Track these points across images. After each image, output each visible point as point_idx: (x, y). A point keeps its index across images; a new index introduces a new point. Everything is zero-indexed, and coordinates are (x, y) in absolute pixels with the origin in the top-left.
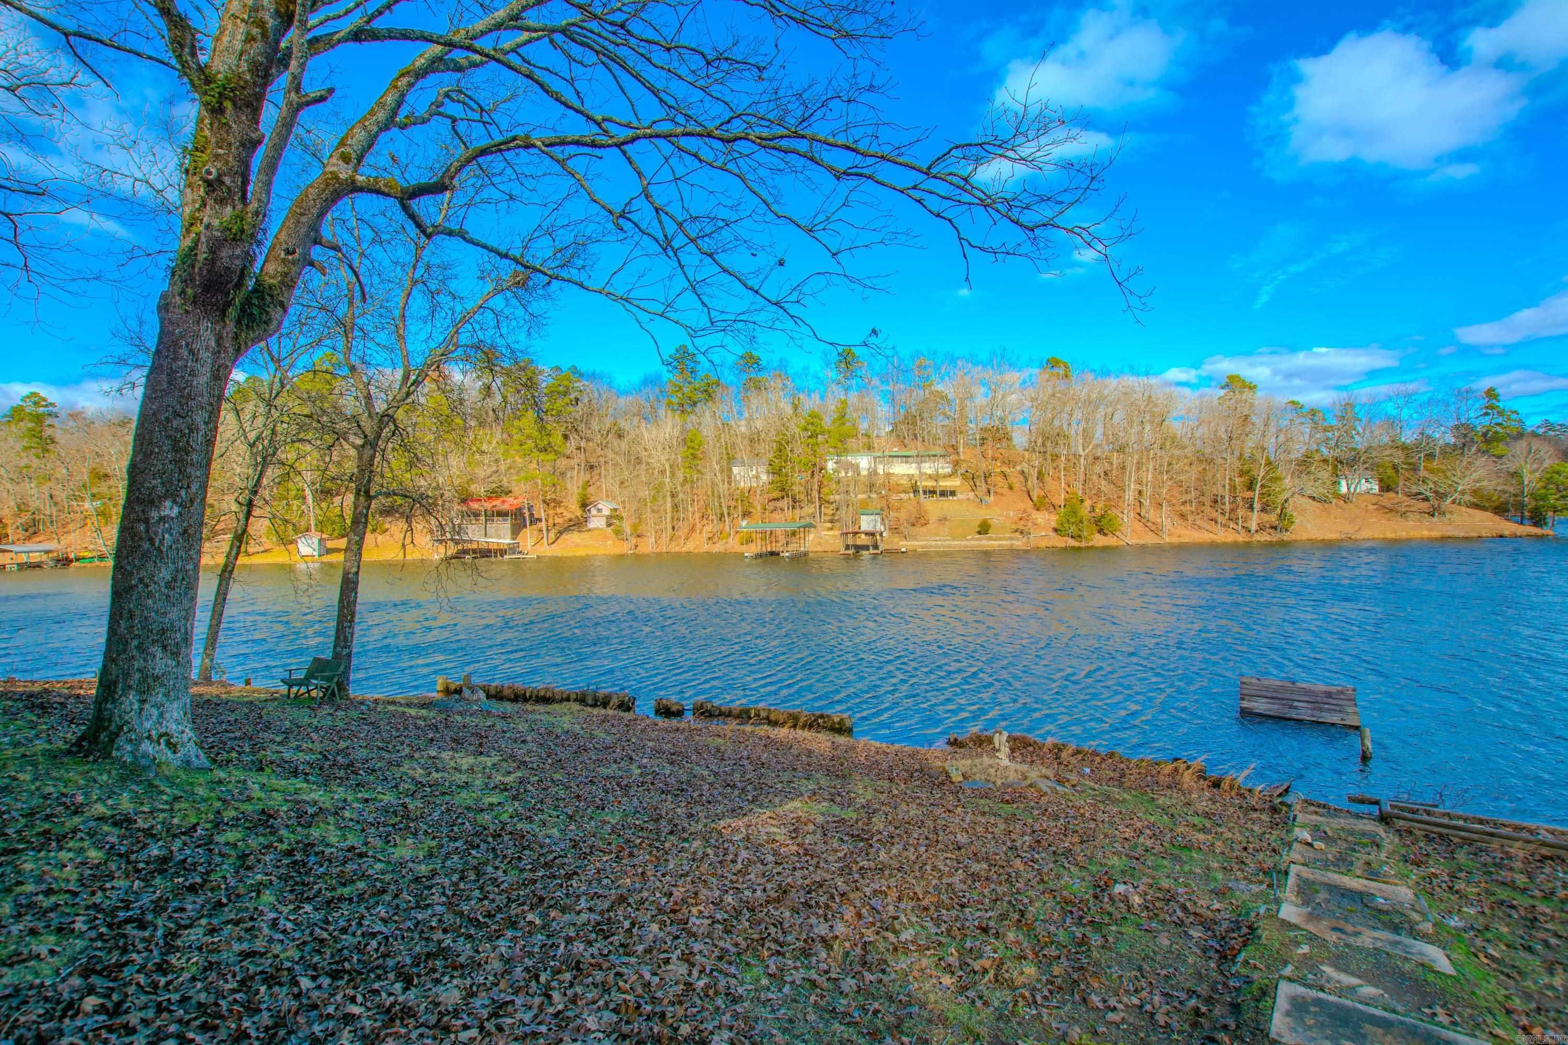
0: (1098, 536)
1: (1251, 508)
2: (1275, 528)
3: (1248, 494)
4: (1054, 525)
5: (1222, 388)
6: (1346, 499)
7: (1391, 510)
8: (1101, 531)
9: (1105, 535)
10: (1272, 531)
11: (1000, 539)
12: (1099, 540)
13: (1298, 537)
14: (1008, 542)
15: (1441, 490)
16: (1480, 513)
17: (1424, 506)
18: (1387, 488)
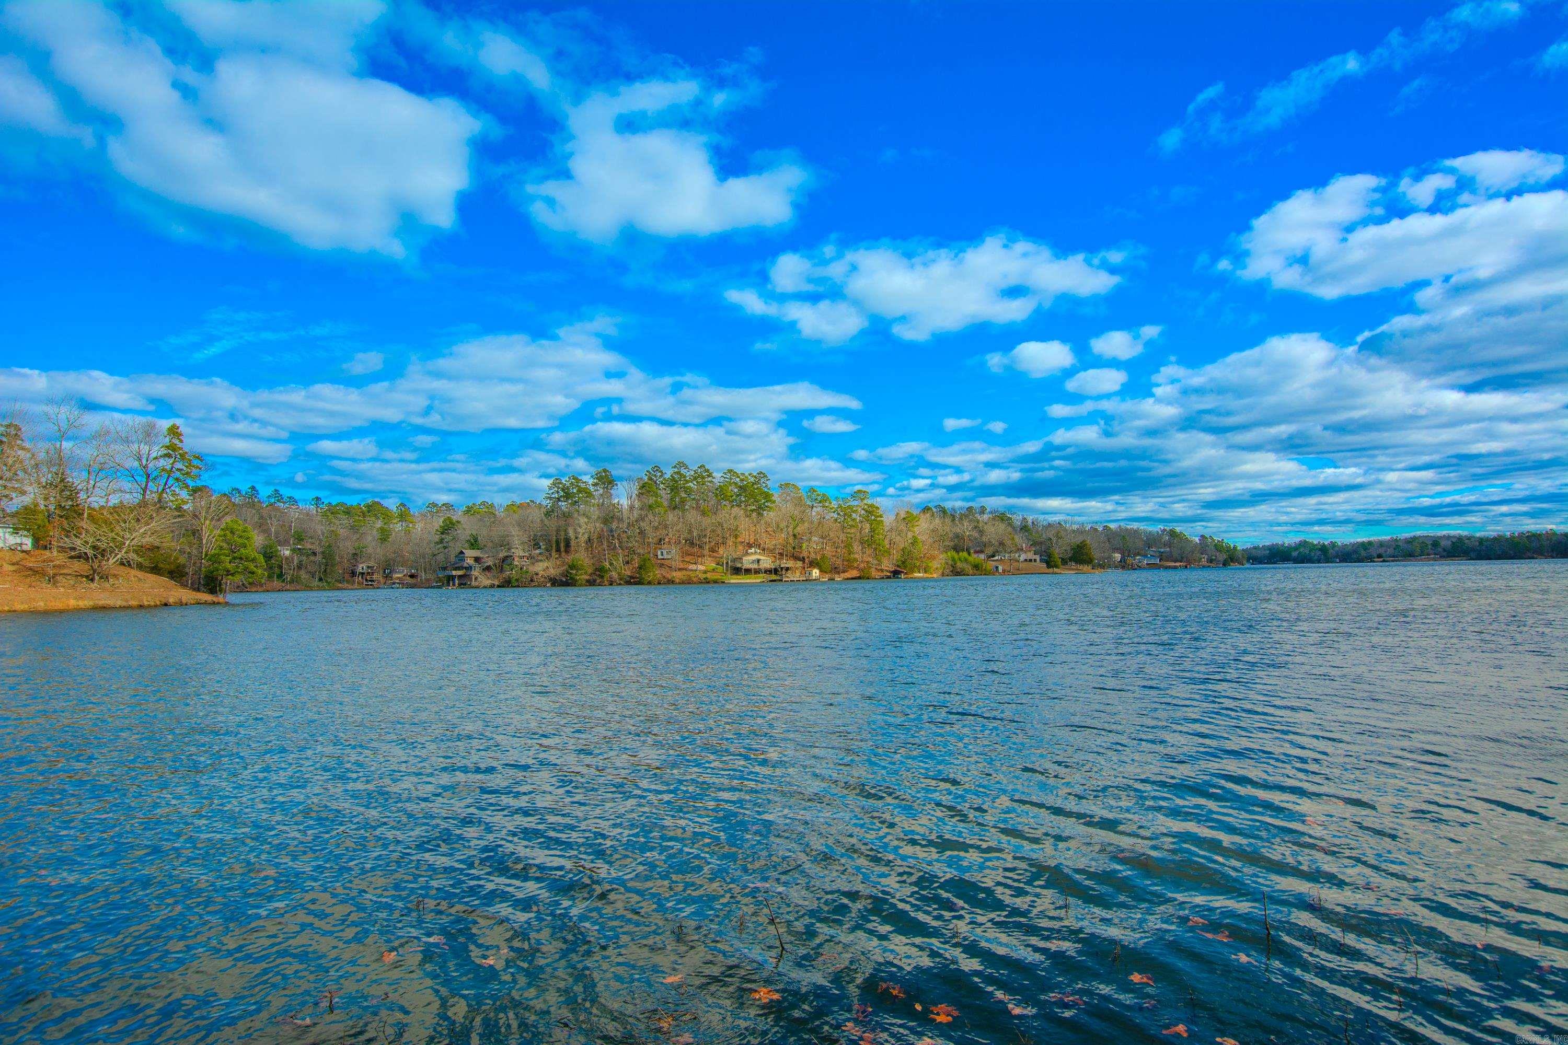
15: (103, 545)
16: (152, 578)
17: (78, 566)
18: (38, 543)
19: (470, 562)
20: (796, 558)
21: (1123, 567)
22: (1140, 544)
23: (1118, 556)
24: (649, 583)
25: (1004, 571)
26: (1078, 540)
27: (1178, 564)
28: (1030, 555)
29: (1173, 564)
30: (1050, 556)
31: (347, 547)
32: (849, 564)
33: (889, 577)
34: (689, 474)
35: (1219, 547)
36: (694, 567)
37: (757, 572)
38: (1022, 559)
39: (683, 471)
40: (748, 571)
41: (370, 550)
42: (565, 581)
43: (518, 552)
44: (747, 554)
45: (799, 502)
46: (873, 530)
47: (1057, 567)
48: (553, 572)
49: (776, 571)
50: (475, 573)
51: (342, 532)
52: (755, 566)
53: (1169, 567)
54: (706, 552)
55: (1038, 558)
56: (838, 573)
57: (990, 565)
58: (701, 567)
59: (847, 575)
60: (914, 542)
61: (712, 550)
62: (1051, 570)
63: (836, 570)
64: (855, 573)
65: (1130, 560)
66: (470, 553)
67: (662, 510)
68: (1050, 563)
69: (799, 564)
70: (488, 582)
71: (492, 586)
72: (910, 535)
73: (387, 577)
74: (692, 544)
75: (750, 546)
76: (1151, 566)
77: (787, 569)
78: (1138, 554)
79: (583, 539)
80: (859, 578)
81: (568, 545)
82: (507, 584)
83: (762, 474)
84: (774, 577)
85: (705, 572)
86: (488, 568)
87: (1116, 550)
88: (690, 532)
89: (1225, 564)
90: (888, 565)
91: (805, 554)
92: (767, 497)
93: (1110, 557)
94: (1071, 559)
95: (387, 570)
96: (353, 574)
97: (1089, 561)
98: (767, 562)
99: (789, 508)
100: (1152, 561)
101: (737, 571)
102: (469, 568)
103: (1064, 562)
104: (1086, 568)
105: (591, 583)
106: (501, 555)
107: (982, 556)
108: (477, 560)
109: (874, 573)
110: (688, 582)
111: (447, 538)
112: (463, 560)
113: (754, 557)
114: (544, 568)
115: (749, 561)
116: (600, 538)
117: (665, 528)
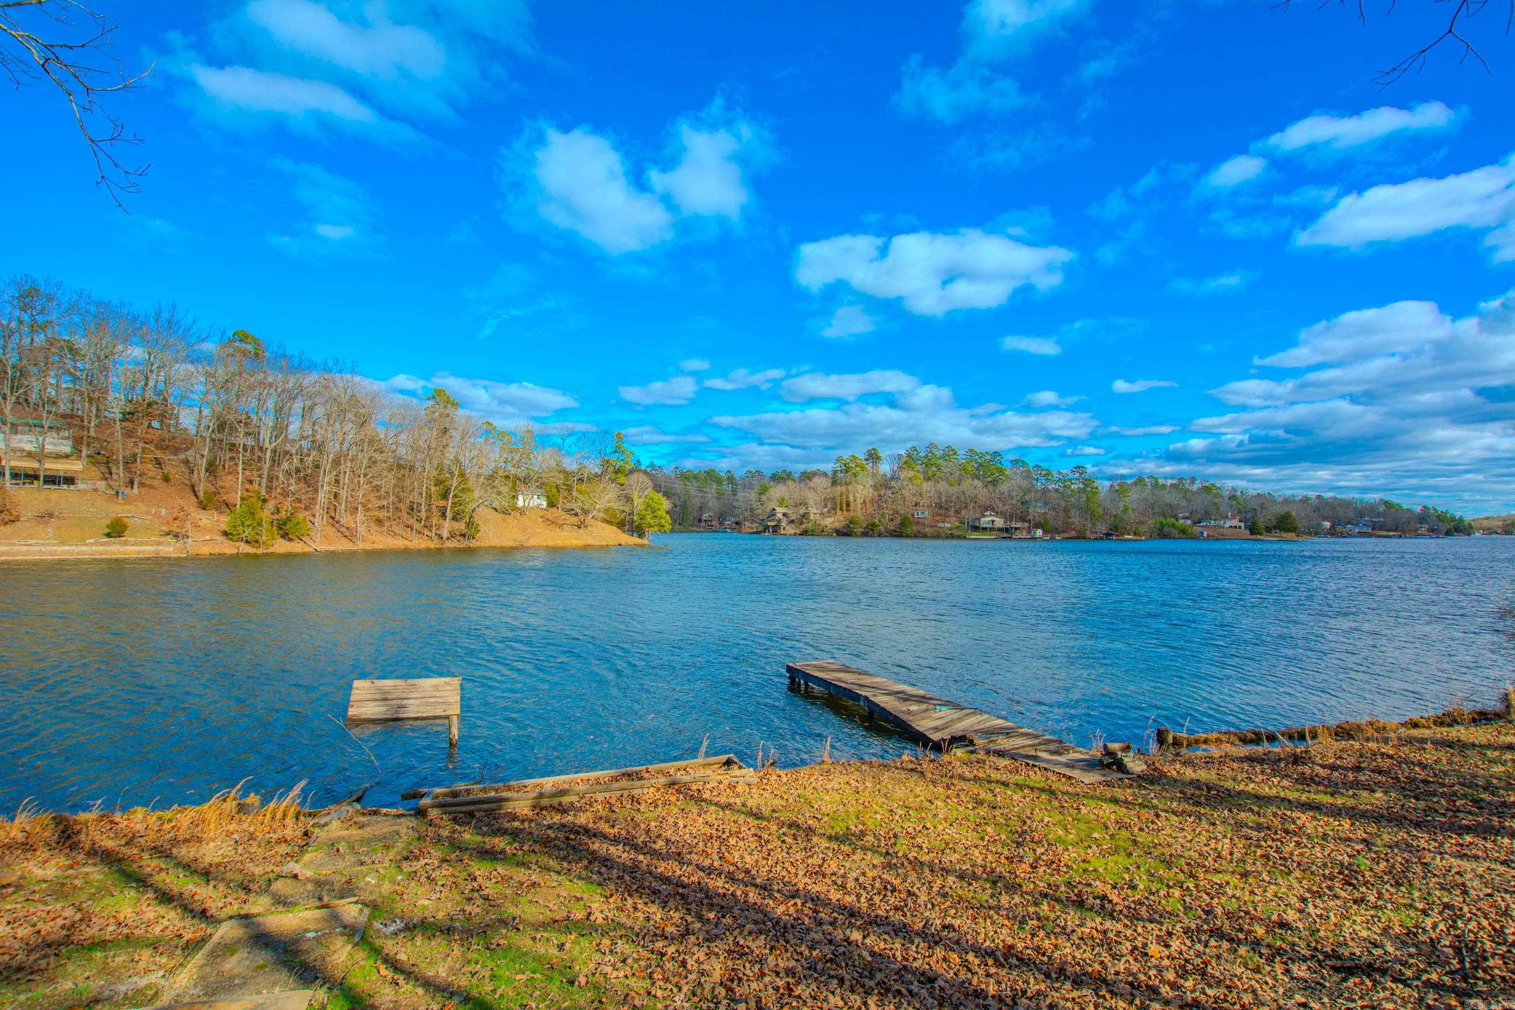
0: (280, 541)
1: (444, 515)
2: (463, 536)
3: (442, 503)
4: (224, 527)
6: (521, 512)
7: (554, 523)
8: (285, 536)
9: (290, 540)
10: (461, 538)
12: (281, 546)
13: (482, 545)
14: (155, 548)
15: (586, 508)
16: (609, 527)
17: (574, 520)
18: (552, 504)
19: (780, 516)
20: (1023, 519)
21: (1333, 535)
22: (1351, 514)
23: (1327, 524)
24: (908, 536)
25: (1208, 535)
26: (1285, 509)
27: (1391, 533)
28: (1235, 522)
29: (1385, 533)
30: (1254, 524)
31: (696, 502)
32: (1067, 527)
33: (1101, 538)
34: (938, 453)
35: (1441, 518)
36: (942, 525)
37: (991, 529)
38: (1226, 525)
39: (934, 451)
40: (985, 529)
41: (711, 504)
42: (844, 533)
43: (813, 510)
44: (984, 516)
45: (1027, 475)
46: (1088, 499)
47: (1261, 534)
48: (837, 525)
49: (1007, 530)
50: (784, 524)
51: (693, 492)
52: (990, 525)
53: (1382, 536)
54: (952, 514)
55: (1242, 525)
56: (1059, 533)
57: (1197, 529)
58: (948, 525)
59: (1066, 535)
60: (1126, 509)
61: (957, 512)
62: (1254, 537)
63: (1057, 531)
64: (1073, 534)
65: (1339, 529)
66: (780, 511)
67: (919, 482)
68: (1253, 530)
69: (1026, 525)
70: (793, 531)
71: (795, 534)
72: (1121, 504)
73: (721, 523)
74: (941, 507)
75: (986, 509)
76: (1362, 535)
77: (1016, 529)
78: (1349, 523)
79: (859, 501)
80: (1077, 538)
81: (848, 505)
82: (805, 533)
83: (996, 454)
84: (1005, 535)
85: (951, 529)
86: (792, 522)
87: (1325, 518)
88: (940, 498)
89: (1448, 533)
90: (1102, 528)
91: (1031, 517)
92: (1001, 471)
93: (1319, 525)
94: (1275, 527)
95: (721, 518)
96: (700, 521)
97: (1294, 529)
98: (999, 522)
99: (1018, 480)
100: (1365, 530)
101: (976, 528)
102: (780, 521)
103: (1268, 530)
104: (1291, 535)
105: (865, 534)
106: (802, 512)
107: (1189, 522)
108: (785, 515)
109: (1088, 535)
110: (937, 536)
111: (764, 498)
112: (774, 515)
113: (989, 519)
114: (831, 522)
115: (985, 521)
116: (872, 501)
117: (921, 495)
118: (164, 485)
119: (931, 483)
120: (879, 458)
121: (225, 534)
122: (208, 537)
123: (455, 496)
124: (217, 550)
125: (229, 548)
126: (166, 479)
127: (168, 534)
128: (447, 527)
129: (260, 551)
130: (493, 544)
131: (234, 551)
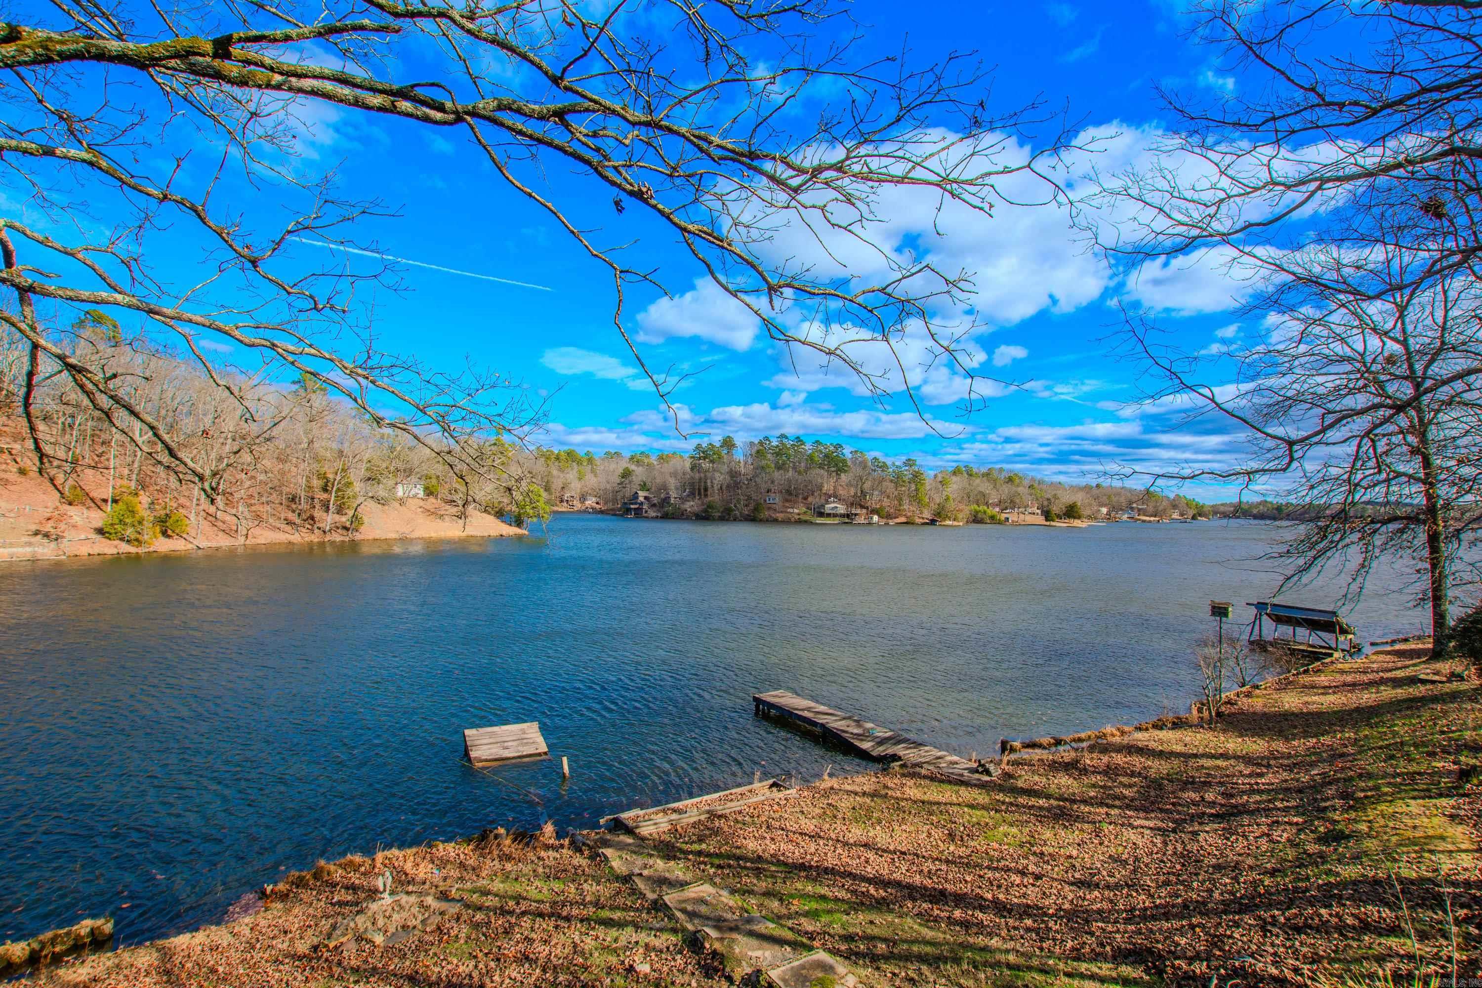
0: (162, 539)
1: (327, 510)
2: (347, 529)
3: (325, 496)
4: (99, 524)
5: (294, 383)
6: (402, 502)
7: (433, 513)
8: (165, 533)
9: (169, 537)
10: (345, 532)
11: (12, 545)
12: (163, 545)
13: (367, 537)
14: (29, 549)
16: (488, 516)
17: (455, 510)
18: (429, 494)
19: (641, 499)
20: (862, 507)
23: (1104, 510)
24: (761, 520)
25: (1013, 521)
26: (1072, 499)
27: (1152, 519)
28: (1034, 510)
29: (1148, 519)
30: (1049, 511)
31: (558, 482)
32: (899, 513)
33: (927, 524)
34: (788, 444)
35: (1189, 505)
36: (791, 510)
37: (835, 515)
38: (1027, 512)
39: (785, 440)
40: (829, 515)
41: (572, 484)
42: (704, 517)
43: (673, 494)
44: (828, 502)
45: (865, 467)
46: (917, 489)
47: (1055, 518)
48: (696, 509)
49: (848, 516)
50: (646, 507)
51: (555, 473)
52: (834, 511)
54: (800, 500)
55: (1039, 511)
56: (892, 519)
57: (1003, 516)
58: (796, 511)
59: (898, 521)
60: (947, 499)
61: (804, 499)
62: (1049, 523)
63: (890, 517)
64: (903, 519)
65: (1113, 514)
66: (642, 494)
67: (770, 470)
68: (1048, 517)
69: (864, 511)
70: (654, 514)
71: (657, 518)
72: (944, 493)
73: (582, 503)
74: (791, 494)
75: (830, 496)
77: (856, 515)
78: (1121, 509)
79: (716, 487)
80: (906, 524)
81: (706, 490)
82: (667, 516)
83: (840, 445)
84: (846, 520)
85: (799, 514)
86: (654, 505)
87: (1103, 506)
88: (789, 485)
90: (927, 515)
91: (869, 504)
92: (843, 462)
93: (1098, 512)
94: (1064, 515)
95: (582, 498)
96: (562, 500)
97: (1079, 516)
98: (842, 509)
99: (858, 471)
101: (821, 514)
102: (642, 504)
103: (1059, 517)
104: (1077, 522)
105: (722, 519)
106: (662, 496)
107: (997, 510)
108: (646, 498)
109: (917, 520)
110: (787, 521)
111: (625, 481)
112: (637, 498)
113: (833, 505)
114: (691, 506)
115: (828, 508)
116: (728, 486)
117: (773, 482)
118: (22, 479)
119: (781, 472)
120: (734, 445)
121: (100, 531)
122: (83, 537)
123: (339, 490)
124: (96, 550)
125: (110, 548)
126: (22, 472)
127: (36, 533)
128: (329, 519)
129: (141, 550)
130: (377, 537)
131: (115, 551)
